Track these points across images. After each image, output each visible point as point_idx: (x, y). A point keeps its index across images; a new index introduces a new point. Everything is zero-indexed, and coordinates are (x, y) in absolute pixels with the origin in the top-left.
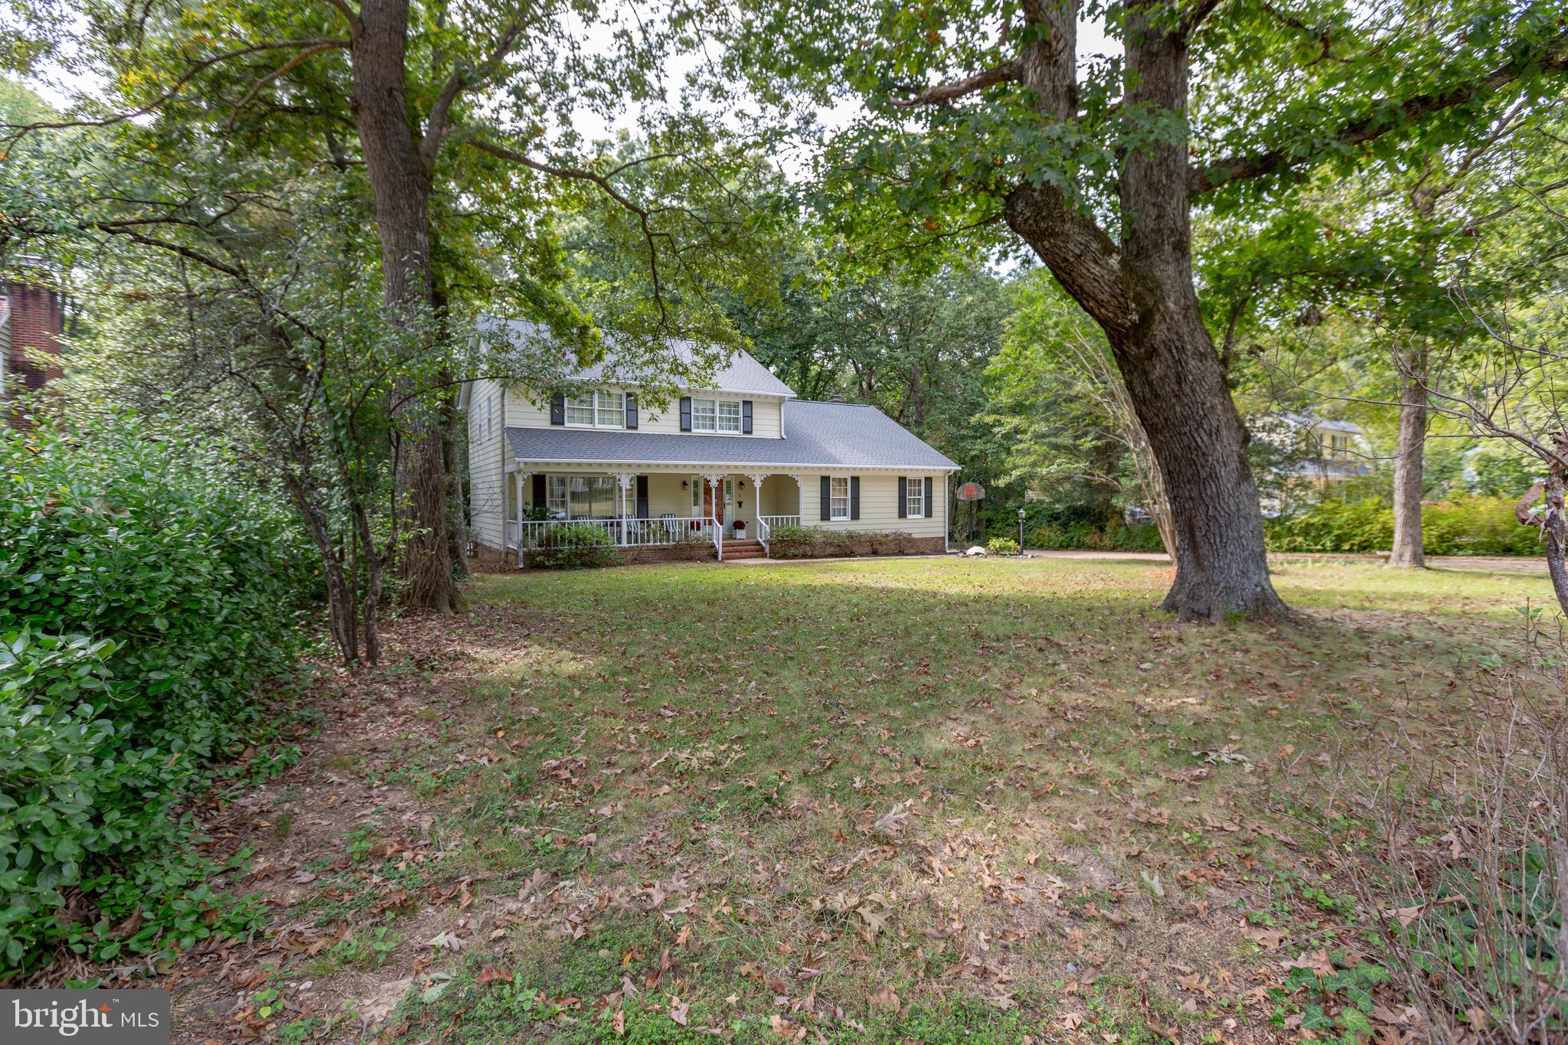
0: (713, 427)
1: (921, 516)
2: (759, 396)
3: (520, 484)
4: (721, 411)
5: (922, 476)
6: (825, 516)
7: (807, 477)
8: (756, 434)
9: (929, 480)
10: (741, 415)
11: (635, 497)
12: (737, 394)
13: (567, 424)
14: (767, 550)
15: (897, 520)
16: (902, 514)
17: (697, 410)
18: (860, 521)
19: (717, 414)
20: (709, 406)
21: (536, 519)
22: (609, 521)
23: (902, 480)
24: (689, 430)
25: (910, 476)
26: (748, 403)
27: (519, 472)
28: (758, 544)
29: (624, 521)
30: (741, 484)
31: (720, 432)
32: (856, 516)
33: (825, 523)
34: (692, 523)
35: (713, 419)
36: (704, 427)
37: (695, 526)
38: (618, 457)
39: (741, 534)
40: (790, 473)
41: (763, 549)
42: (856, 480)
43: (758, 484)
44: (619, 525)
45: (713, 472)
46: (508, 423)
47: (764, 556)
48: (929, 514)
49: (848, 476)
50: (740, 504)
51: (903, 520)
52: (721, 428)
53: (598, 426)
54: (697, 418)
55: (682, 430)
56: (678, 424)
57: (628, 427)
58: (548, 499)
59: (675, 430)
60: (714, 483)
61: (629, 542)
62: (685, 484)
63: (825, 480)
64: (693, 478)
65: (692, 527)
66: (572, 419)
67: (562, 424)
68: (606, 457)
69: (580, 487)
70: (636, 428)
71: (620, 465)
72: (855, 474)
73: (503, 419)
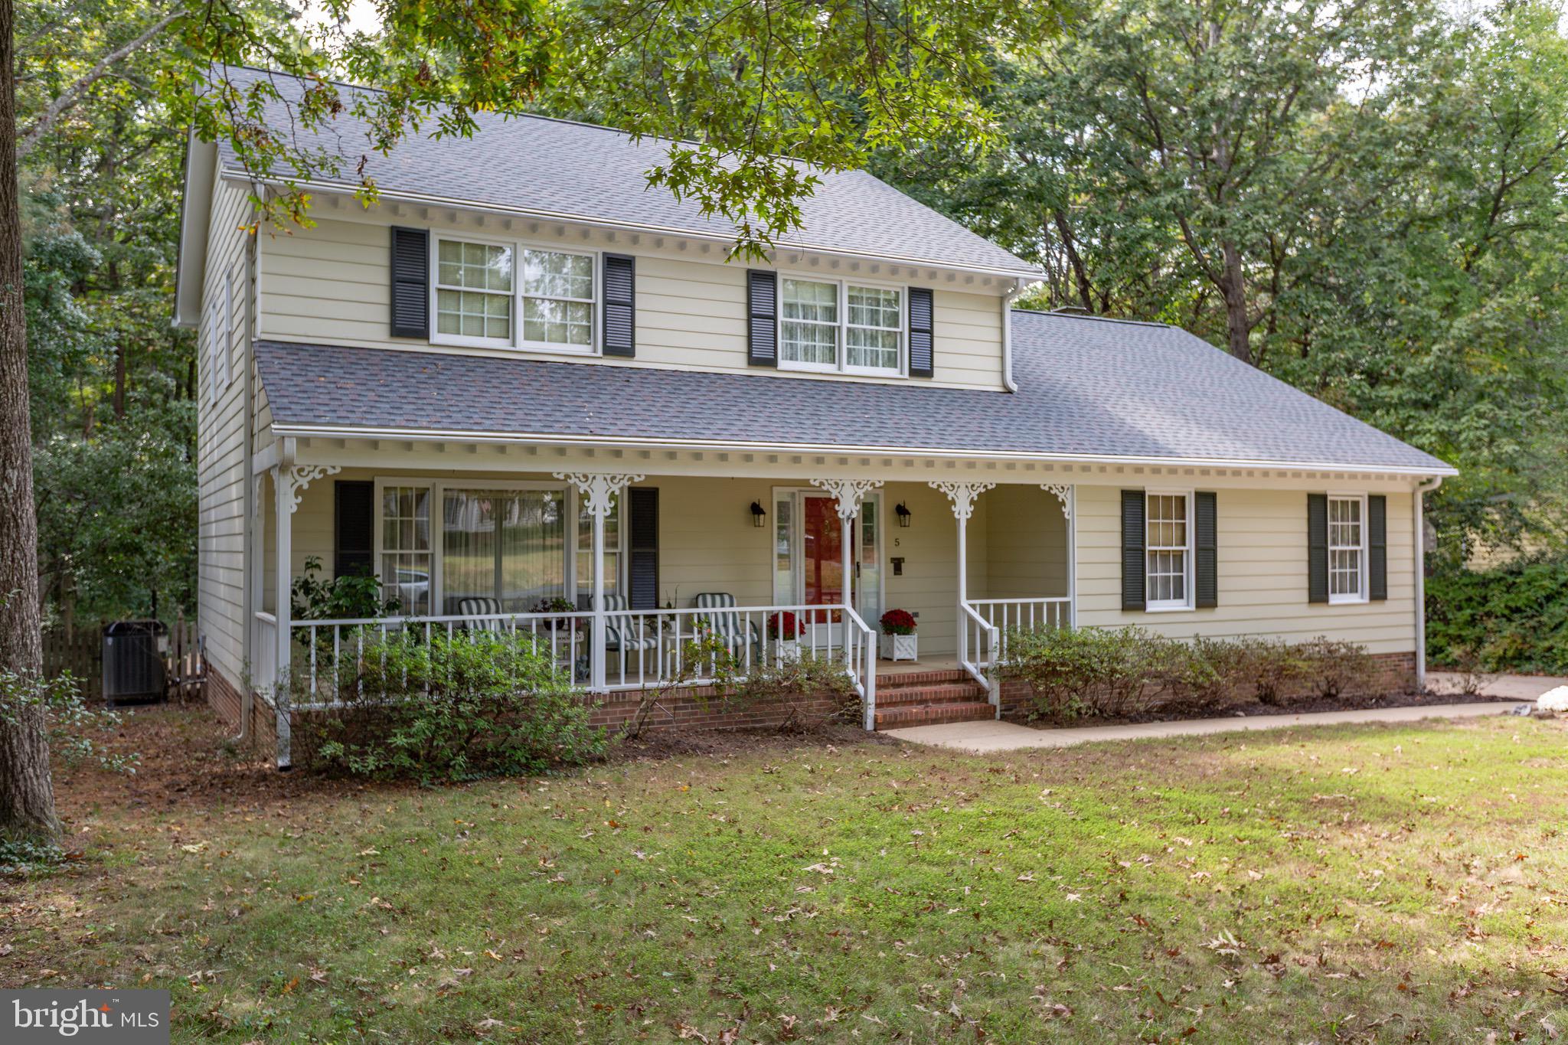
0: (832, 356)
1: (1359, 599)
2: (951, 276)
3: (287, 504)
4: (854, 315)
5: (1360, 491)
6: (1133, 599)
7: (1091, 494)
8: (942, 378)
9: (1378, 503)
10: (904, 326)
11: (624, 547)
12: (894, 269)
13: (436, 337)
14: (995, 698)
15: (1306, 610)
16: (1318, 593)
17: (790, 308)
18: (1219, 613)
19: (844, 321)
20: (823, 301)
21: (337, 612)
22: (553, 616)
23: (1317, 503)
24: (772, 363)
25: (1336, 491)
26: (921, 296)
27: (284, 467)
28: (964, 677)
29: (599, 617)
30: (901, 511)
31: (852, 371)
32: (1207, 597)
33: (1134, 619)
34: (773, 619)
35: (831, 334)
36: (809, 354)
37: (784, 626)
38: (583, 429)
39: (905, 646)
40: (1045, 481)
41: (980, 694)
42: (1207, 500)
43: (963, 511)
44: (585, 626)
45: (846, 476)
46: (265, 327)
47: (986, 714)
48: (1379, 593)
49: (1187, 488)
50: (897, 565)
51: (1319, 610)
52: (853, 358)
53: (523, 344)
54: (790, 331)
55: (753, 361)
56: (741, 344)
57: (609, 351)
58: (379, 550)
59: (735, 363)
60: (848, 507)
61: (612, 675)
62: (756, 509)
63: (1133, 501)
64: (779, 495)
65: (773, 634)
66: (452, 325)
67: (423, 334)
68: (548, 427)
69: (472, 518)
70: (629, 353)
71: (589, 452)
72: (1207, 485)
73: (251, 320)
